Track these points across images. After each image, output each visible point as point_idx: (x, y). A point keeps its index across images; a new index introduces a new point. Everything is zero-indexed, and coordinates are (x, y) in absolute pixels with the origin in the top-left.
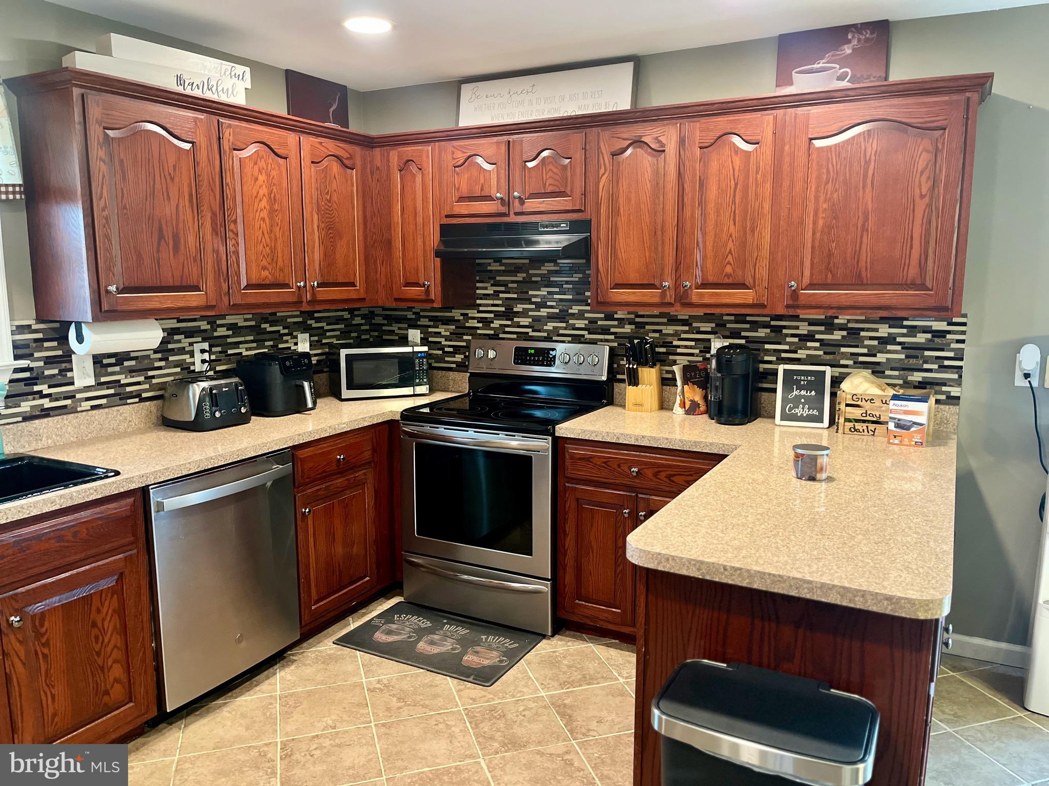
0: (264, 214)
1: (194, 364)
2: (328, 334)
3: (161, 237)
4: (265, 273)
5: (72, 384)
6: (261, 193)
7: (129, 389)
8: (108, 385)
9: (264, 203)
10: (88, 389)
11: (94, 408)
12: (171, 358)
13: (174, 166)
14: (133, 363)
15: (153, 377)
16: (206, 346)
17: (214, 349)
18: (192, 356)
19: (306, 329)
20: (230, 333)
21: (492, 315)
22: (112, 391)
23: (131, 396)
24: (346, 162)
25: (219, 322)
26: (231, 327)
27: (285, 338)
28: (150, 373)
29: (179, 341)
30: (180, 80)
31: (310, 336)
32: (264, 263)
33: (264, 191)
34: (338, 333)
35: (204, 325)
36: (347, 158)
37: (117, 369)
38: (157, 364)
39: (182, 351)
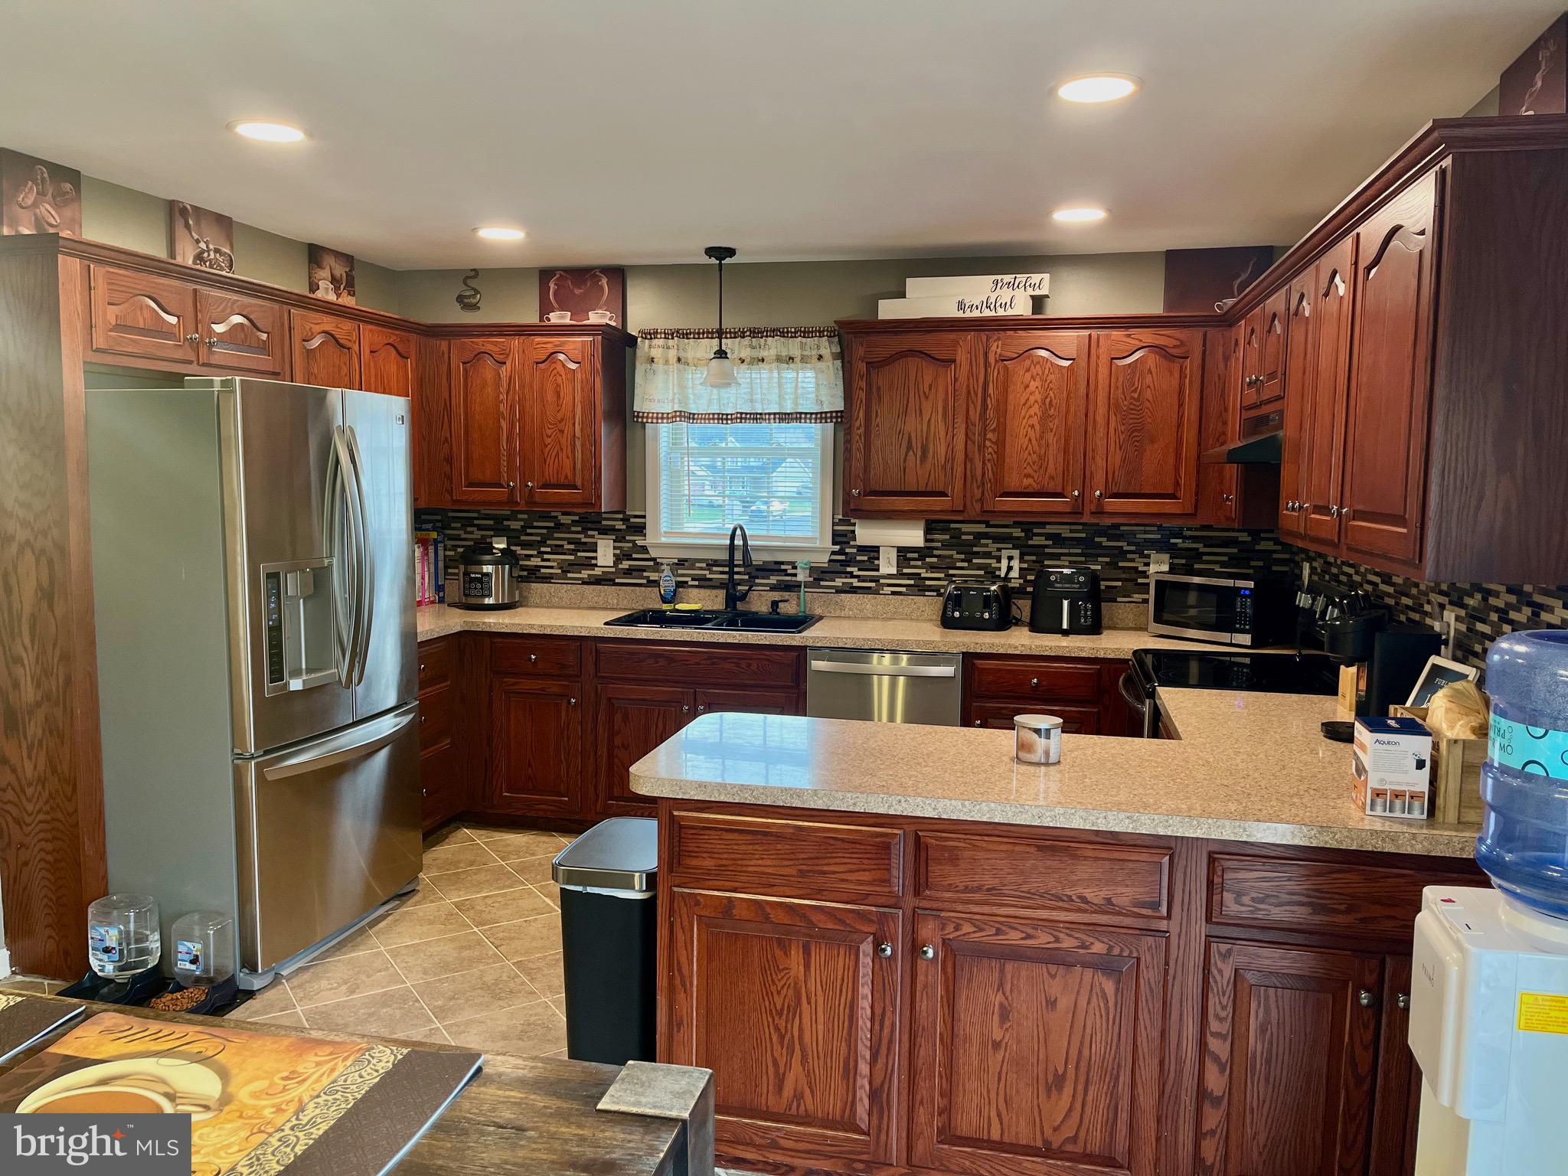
0: (1035, 421)
1: (999, 569)
2: (1205, 558)
3: (909, 447)
5: (878, 570)
6: (1032, 399)
7: (928, 583)
8: (909, 576)
9: (1036, 409)
10: (890, 576)
11: (893, 593)
12: (974, 561)
13: (930, 386)
14: (935, 560)
15: (954, 576)
16: (1016, 553)
17: (1026, 558)
18: (999, 561)
19: (1162, 546)
20: (1050, 543)
22: (912, 582)
23: (930, 589)
24: (1174, 351)
25: (1035, 531)
26: (1048, 536)
27: (1129, 556)
28: (951, 572)
29: (987, 545)
30: (961, 305)
31: (1171, 558)
32: (1029, 470)
33: (1038, 396)
34: (1225, 558)
35: (1017, 532)
36: (1175, 347)
37: (919, 563)
38: (959, 564)
39: (988, 555)
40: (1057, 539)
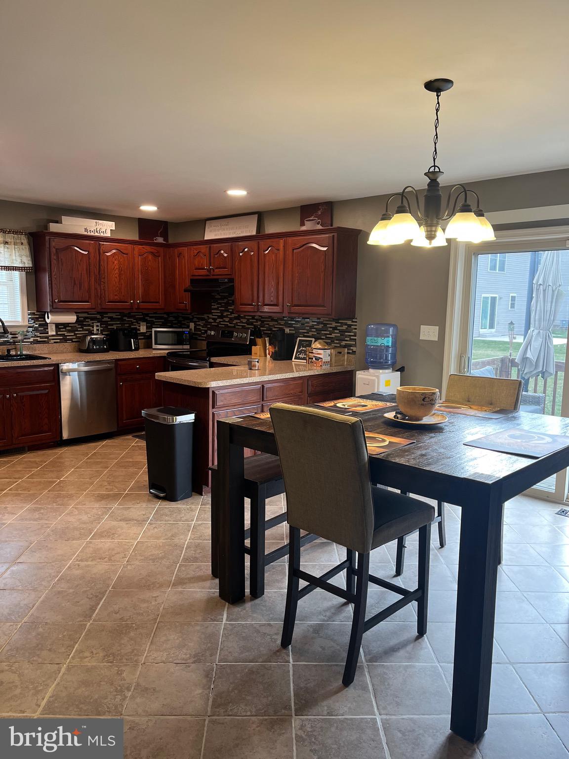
0: (117, 275)
1: (93, 330)
2: (156, 323)
3: (75, 284)
4: (116, 297)
5: (48, 333)
6: (116, 267)
7: (68, 337)
8: (60, 335)
9: (117, 271)
10: (53, 336)
11: (55, 342)
12: (84, 328)
13: (81, 260)
14: (70, 328)
15: (77, 334)
16: (99, 324)
17: (102, 326)
18: (93, 328)
19: (144, 320)
20: (110, 320)
21: (216, 317)
22: (62, 337)
23: (69, 340)
24: (156, 254)
25: (105, 316)
26: (109, 318)
27: (134, 324)
28: (76, 332)
29: (88, 322)
30: (86, 230)
31: (146, 324)
32: (116, 293)
33: (117, 267)
34: (161, 323)
35: (98, 316)
36: (156, 253)
37: (64, 330)
38: (79, 329)
39: (89, 325)
40: (112, 318)
